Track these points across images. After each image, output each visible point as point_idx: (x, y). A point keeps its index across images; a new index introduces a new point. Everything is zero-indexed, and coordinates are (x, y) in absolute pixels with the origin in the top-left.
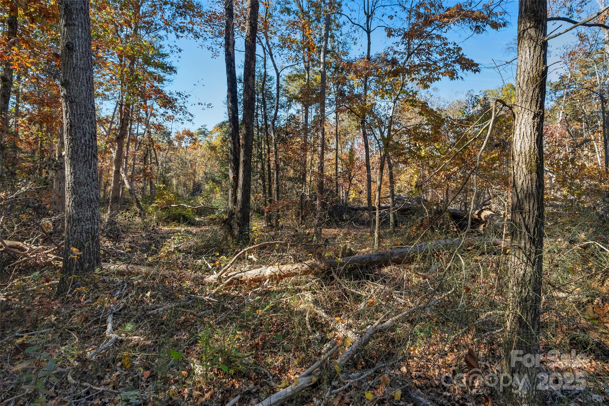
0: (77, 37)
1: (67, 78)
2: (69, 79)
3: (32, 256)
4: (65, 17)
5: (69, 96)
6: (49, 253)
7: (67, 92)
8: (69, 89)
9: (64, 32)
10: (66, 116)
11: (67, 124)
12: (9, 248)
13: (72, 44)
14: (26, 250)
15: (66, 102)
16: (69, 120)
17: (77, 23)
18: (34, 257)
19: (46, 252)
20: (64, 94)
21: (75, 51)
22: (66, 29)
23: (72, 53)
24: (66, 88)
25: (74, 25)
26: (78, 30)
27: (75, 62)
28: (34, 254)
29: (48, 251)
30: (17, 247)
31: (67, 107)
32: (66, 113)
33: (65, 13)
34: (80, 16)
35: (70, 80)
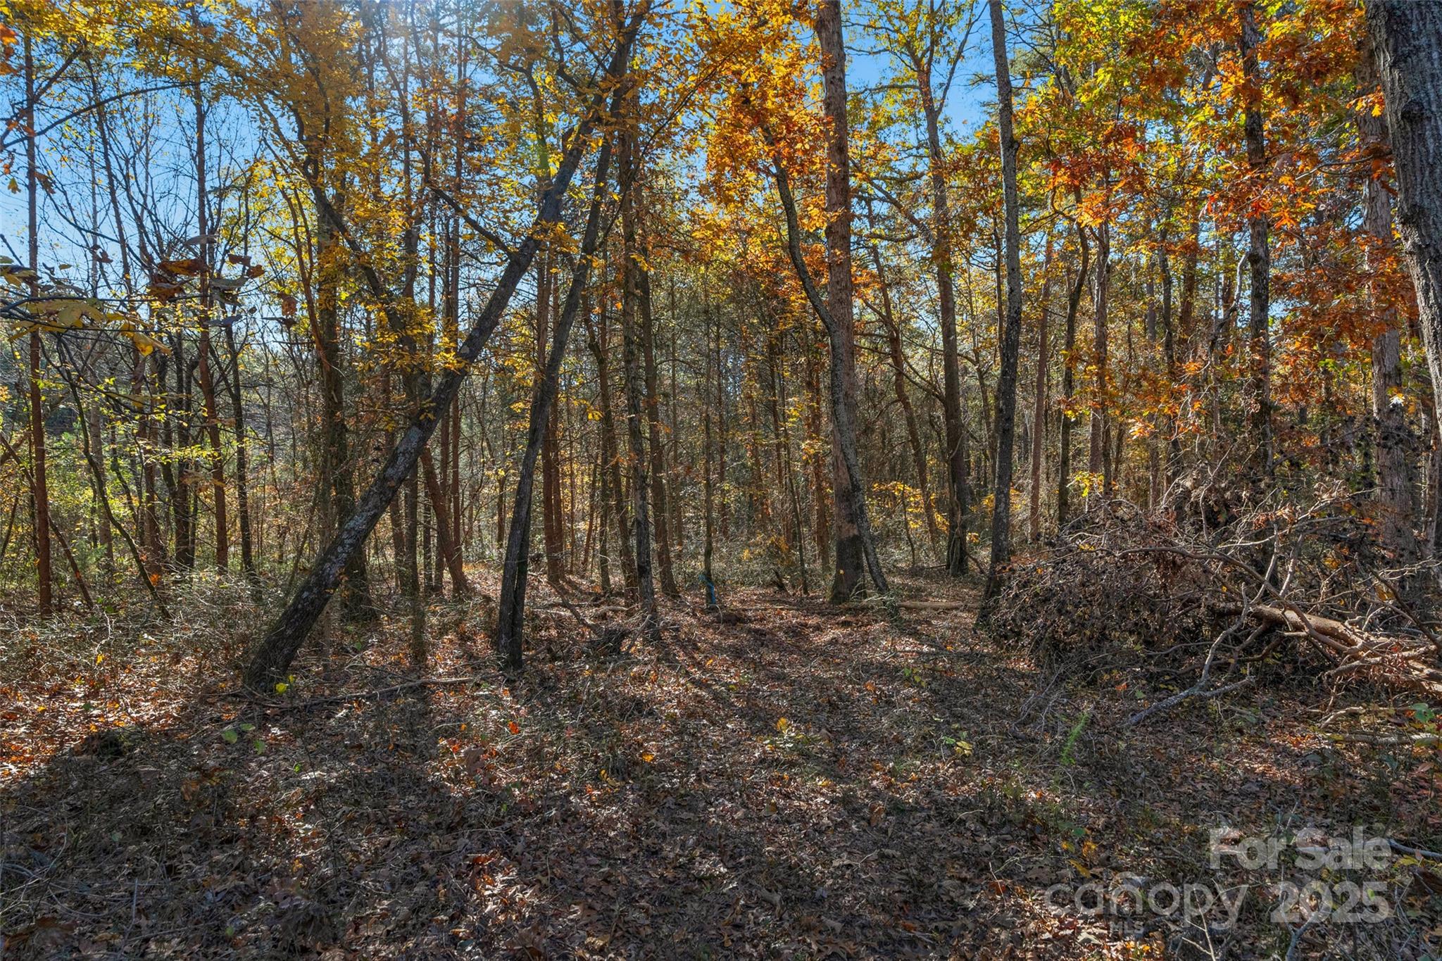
0: (1428, 79)
1: (1417, 199)
2: (1422, 200)
3: (1372, 660)
4: (1391, 41)
5: (1428, 246)
6: (1413, 658)
7: (1421, 236)
8: (1427, 226)
9: (1393, 84)
10: (1427, 299)
11: (1433, 320)
12: (1316, 633)
13: (1420, 104)
14: (1354, 643)
15: (1421, 263)
16: (1435, 309)
17: (1423, 41)
18: (1377, 664)
19: (1406, 654)
20: (1414, 244)
21: (1429, 119)
22: (1396, 73)
23: (1423, 126)
24: (1418, 228)
25: (1418, 49)
26: (1430, 58)
27: (1431, 147)
28: (1375, 656)
29: (1412, 653)
30: (1333, 633)
31: (1426, 276)
32: (1426, 292)
33: (1390, 31)
34: (1429, 16)
35: (1426, 202)
